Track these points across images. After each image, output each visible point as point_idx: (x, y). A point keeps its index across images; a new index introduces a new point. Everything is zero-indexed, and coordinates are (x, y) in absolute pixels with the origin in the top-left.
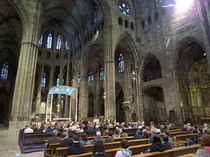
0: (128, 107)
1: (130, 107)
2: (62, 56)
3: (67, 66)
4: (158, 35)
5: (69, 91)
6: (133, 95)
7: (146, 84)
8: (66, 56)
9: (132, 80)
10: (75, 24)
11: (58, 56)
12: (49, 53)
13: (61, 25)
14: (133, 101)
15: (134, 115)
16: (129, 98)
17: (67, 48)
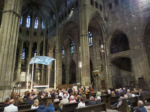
0: (97, 75)
1: (99, 75)
2: (39, 34)
3: (43, 42)
4: (125, 14)
6: (102, 65)
7: (114, 56)
8: (42, 34)
9: (101, 53)
10: (51, 6)
11: (35, 34)
12: (28, 32)
13: (38, 8)
14: (102, 70)
15: (103, 82)
16: (97, 67)
17: (43, 27)
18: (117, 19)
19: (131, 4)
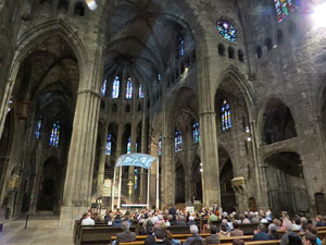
0: (241, 187)
1: (244, 186)
4: (285, 67)
5: (146, 161)
6: (248, 167)
7: (269, 148)
9: (246, 142)
14: (249, 177)
15: (252, 200)
16: (241, 171)
18: (273, 77)
19: (294, 49)
